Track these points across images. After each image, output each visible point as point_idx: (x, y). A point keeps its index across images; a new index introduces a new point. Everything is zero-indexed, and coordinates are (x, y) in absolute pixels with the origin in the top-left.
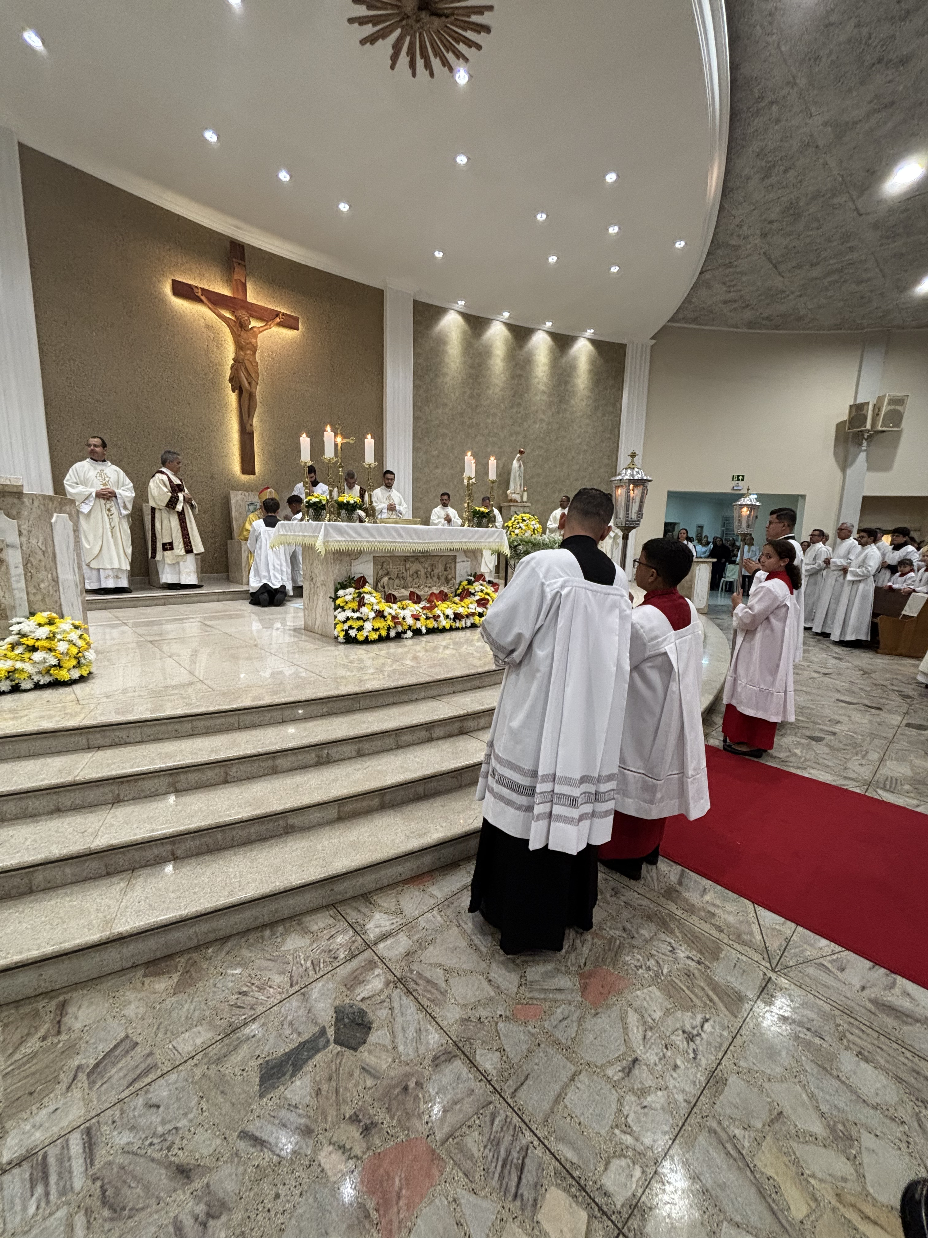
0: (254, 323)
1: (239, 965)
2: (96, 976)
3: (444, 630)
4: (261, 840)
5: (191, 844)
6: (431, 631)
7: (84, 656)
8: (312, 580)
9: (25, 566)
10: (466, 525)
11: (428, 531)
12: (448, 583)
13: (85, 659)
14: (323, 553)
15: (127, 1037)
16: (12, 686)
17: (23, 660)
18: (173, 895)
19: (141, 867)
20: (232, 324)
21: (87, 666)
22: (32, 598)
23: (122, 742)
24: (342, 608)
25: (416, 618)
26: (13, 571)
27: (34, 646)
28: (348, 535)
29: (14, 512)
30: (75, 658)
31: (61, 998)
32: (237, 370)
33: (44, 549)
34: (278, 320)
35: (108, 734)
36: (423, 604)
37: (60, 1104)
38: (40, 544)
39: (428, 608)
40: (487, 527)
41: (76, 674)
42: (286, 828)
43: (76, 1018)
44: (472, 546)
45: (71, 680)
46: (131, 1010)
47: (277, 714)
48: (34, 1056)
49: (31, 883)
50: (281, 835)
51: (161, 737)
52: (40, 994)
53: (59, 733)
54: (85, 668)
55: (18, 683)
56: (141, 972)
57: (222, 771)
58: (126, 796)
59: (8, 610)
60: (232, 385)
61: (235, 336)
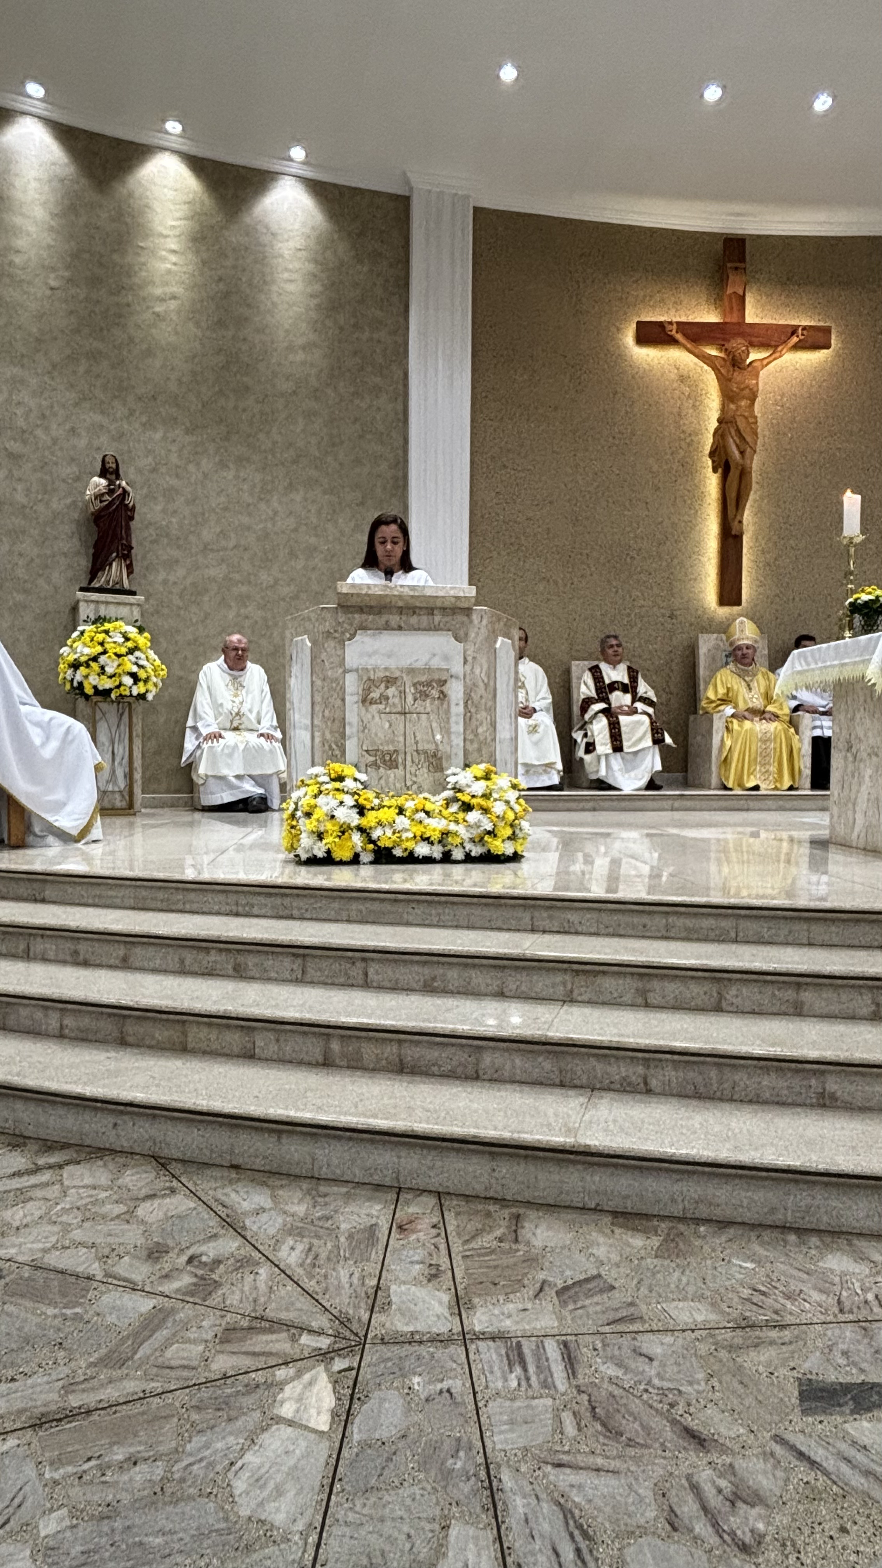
0: (755, 355)
1: (750, 1257)
2: (552, 1203)
4: (777, 1103)
5: (670, 1074)
7: (520, 826)
8: (850, 748)
9: (466, 704)
14: (879, 689)
15: (599, 1276)
16: (444, 853)
17: (457, 822)
18: (651, 1127)
19: (603, 1089)
20: (719, 363)
21: (523, 839)
22: (468, 745)
23: (573, 930)
26: (453, 708)
27: (469, 804)
29: (462, 633)
30: (512, 825)
31: (514, 1210)
32: (723, 436)
33: (486, 681)
34: (794, 340)
35: (557, 913)
37: (529, 1306)
38: (483, 675)
41: (509, 850)
42: (822, 1095)
43: (534, 1234)
45: (504, 855)
46: (601, 1251)
47: (800, 928)
48: (493, 1252)
49: (477, 1064)
50: (812, 1106)
51: (622, 933)
52: (491, 1198)
53: (503, 901)
54: (521, 841)
55: (450, 851)
56: (608, 1219)
57: (714, 989)
58: (581, 995)
59: (443, 760)
60: (713, 462)
61: (724, 381)
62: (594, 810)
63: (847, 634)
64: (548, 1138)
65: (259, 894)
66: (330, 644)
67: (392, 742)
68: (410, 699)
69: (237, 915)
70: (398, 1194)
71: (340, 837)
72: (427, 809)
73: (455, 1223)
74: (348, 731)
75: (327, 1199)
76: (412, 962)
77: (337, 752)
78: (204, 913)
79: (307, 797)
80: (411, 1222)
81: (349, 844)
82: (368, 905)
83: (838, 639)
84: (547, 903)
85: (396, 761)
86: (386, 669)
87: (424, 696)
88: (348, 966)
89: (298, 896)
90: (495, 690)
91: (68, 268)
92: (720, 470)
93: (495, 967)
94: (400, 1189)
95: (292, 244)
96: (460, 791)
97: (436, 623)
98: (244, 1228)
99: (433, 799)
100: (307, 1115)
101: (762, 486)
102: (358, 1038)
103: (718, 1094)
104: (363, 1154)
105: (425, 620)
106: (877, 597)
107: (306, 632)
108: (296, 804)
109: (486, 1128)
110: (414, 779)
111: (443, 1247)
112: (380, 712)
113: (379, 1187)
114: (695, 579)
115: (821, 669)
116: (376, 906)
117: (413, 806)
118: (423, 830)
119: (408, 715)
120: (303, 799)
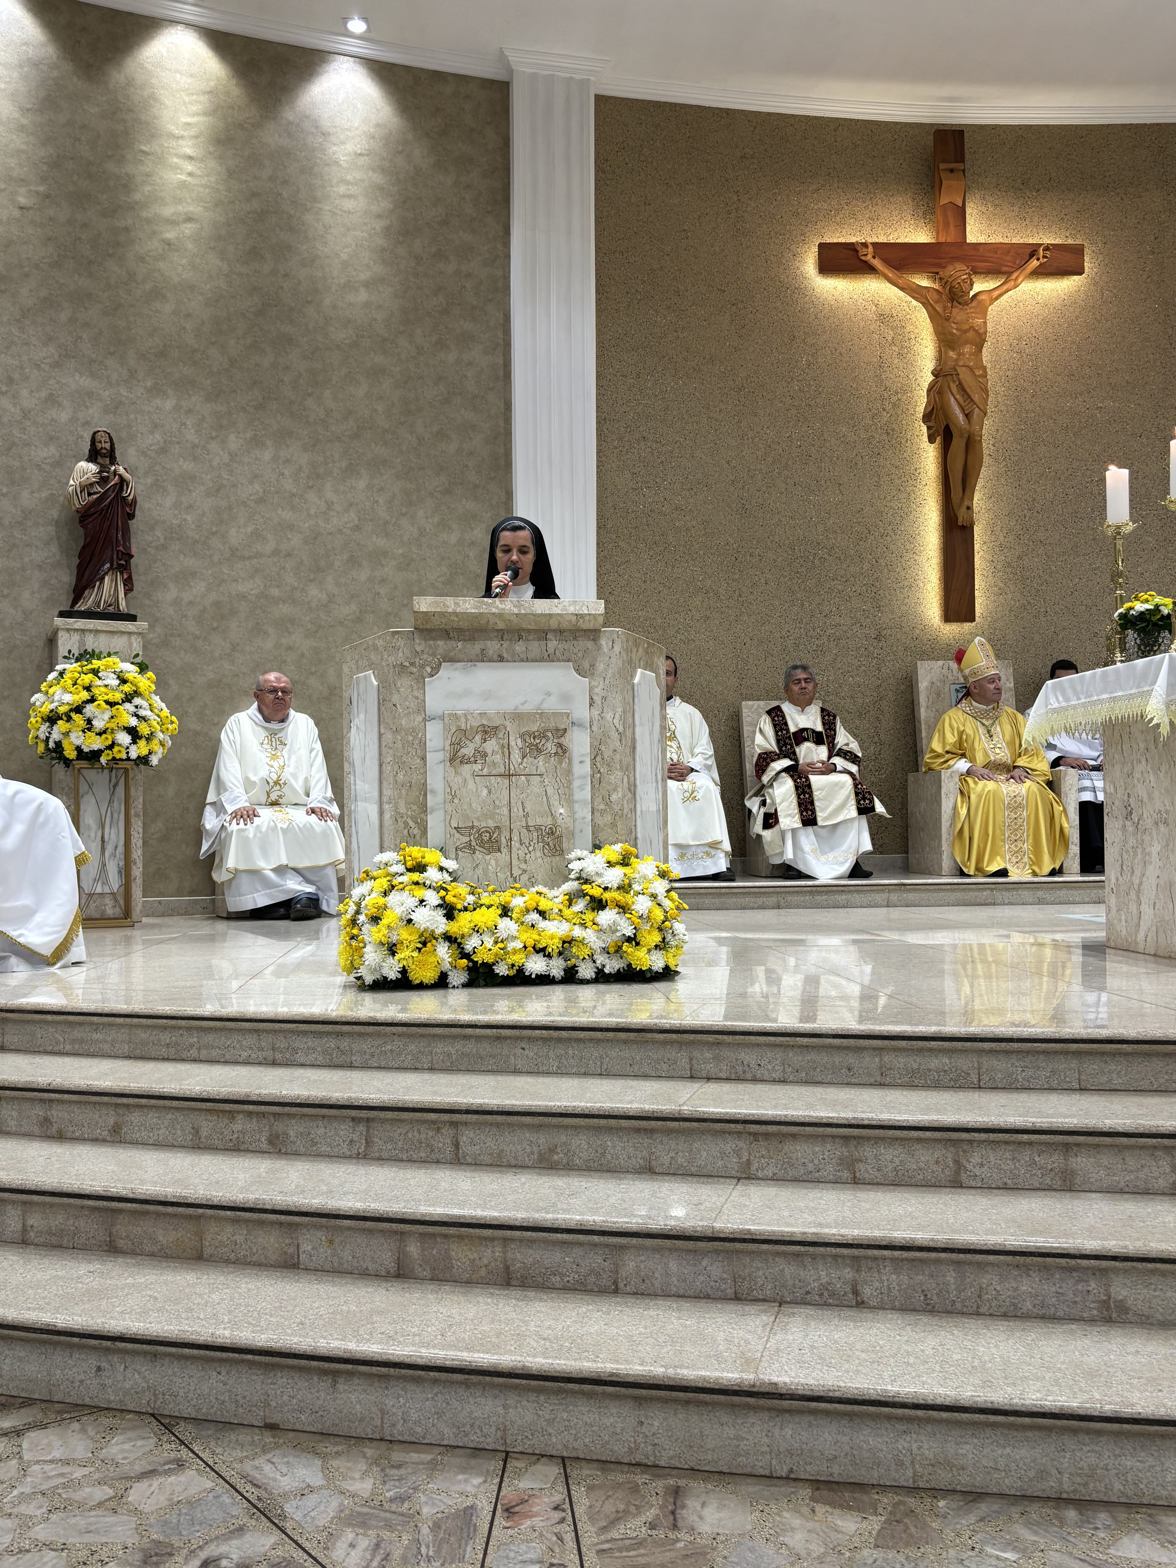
1: (1012, 1545)
2: (725, 1469)
4: (1043, 1317)
5: (889, 1279)
7: (672, 929)
9: (594, 760)
13: (673, 935)
14: (1164, 732)
16: (566, 970)
17: (583, 925)
18: (863, 1355)
19: (795, 1303)
20: (932, 297)
22: (600, 821)
23: (749, 1076)
26: (576, 768)
27: (601, 899)
29: (586, 665)
30: (660, 929)
31: (671, 1481)
32: (940, 393)
33: (621, 729)
34: (1034, 263)
35: (726, 1053)
38: (616, 721)
41: (657, 962)
42: (1105, 1304)
43: (700, 1516)
45: (651, 971)
46: (797, 1540)
47: (1068, 1068)
48: (641, 1543)
49: (617, 1272)
50: (1092, 1321)
51: (819, 1079)
52: (638, 1464)
53: (649, 1035)
54: (673, 950)
55: (575, 966)
56: (806, 1492)
57: (947, 1155)
58: (763, 1170)
59: (564, 839)
60: (929, 428)
61: (939, 320)
62: (778, 907)
63: (1118, 656)
64: (717, 1374)
65: (305, 1033)
66: (405, 683)
67: (492, 816)
68: (516, 756)
69: (274, 1064)
70: (505, 1461)
71: (419, 949)
72: (541, 908)
73: (586, 1502)
74: (431, 801)
75: (402, 1471)
76: (522, 1126)
77: (416, 831)
78: (226, 1062)
79: (374, 895)
80: (523, 1502)
81: (432, 959)
82: (459, 1045)
83: (1106, 665)
84: (711, 1038)
85: (497, 841)
86: (482, 715)
87: (536, 751)
88: (430, 1133)
89: (361, 1035)
90: (634, 740)
91: (44, 179)
92: (938, 439)
93: (638, 1130)
94: (507, 1453)
95: (349, 147)
96: (587, 881)
97: (551, 651)
98: (283, 1516)
99: (550, 894)
100: (373, 1348)
101: (996, 460)
102: (446, 1236)
103: (958, 1306)
104: (455, 1403)
105: (535, 647)
106: (1157, 607)
107: (371, 666)
108: (358, 905)
109: (627, 1361)
110: (523, 866)
111: (569, 1537)
112: (475, 775)
113: (477, 1451)
114: (910, 587)
115: (1084, 705)
116: (470, 1047)
117: (522, 905)
118: (537, 937)
119: (514, 778)
120: (367, 898)
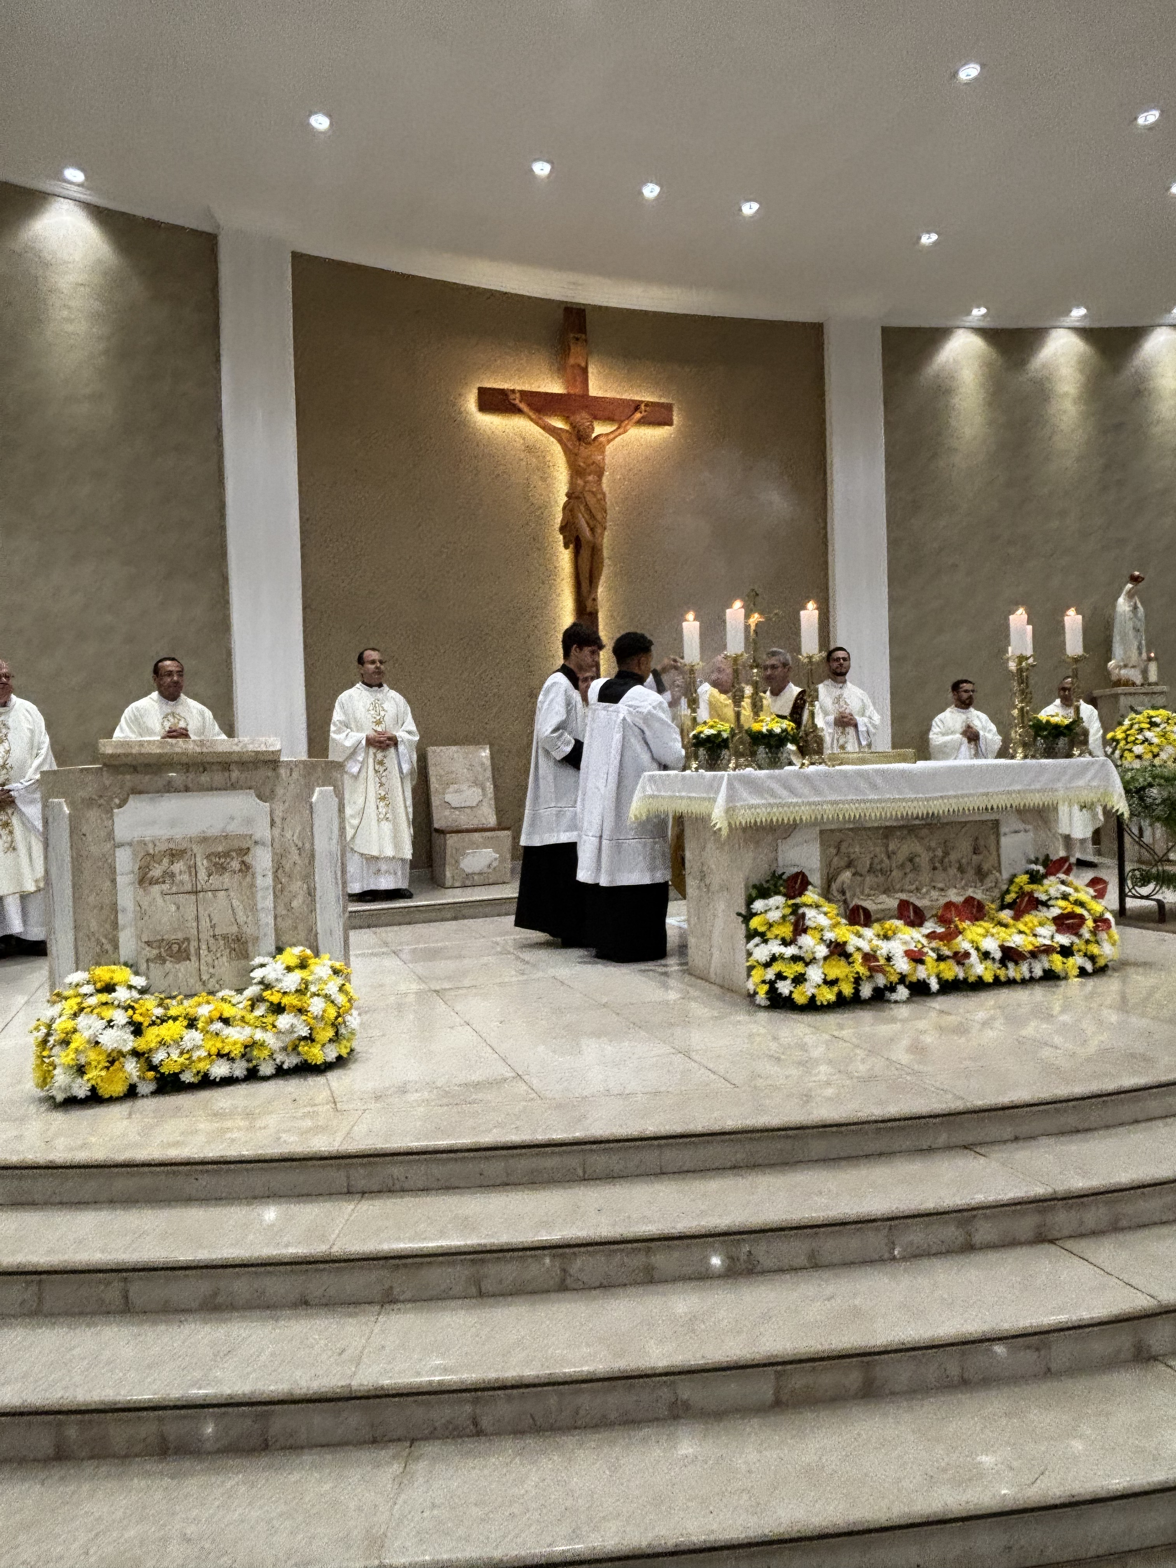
3: (979, 986)
6: (949, 987)
7: (344, 1022)
9: (275, 873)
10: (1020, 755)
11: (934, 774)
12: (982, 881)
13: (346, 1026)
14: (725, 832)
16: (248, 1070)
17: (264, 1028)
19: (425, 1438)
20: (565, 437)
21: (349, 1040)
22: (280, 923)
24: (762, 935)
25: (916, 958)
26: (259, 881)
27: (280, 1003)
28: (773, 794)
29: (266, 791)
30: (333, 1025)
32: (572, 511)
33: (300, 845)
34: (638, 415)
36: (930, 926)
38: (295, 838)
39: (941, 937)
40: (1069, 755)
41: (331, 1054)
42: (674, 1406)
44: (1036, 799)
45: (325, 1063)
50: (664, 1420)
51: (456, 1184)
54: (345, 1042)
55: (257, 1066)
59: (250, 944)
60: (564, 537)
61: (570, 455)
66: (95, 812)
67: (180, 929)
68: (202, 874)
71: (108, 1068)
72: (226, 1015)
74: (121, 919)
77: (107, 949)
79: (64, 1018)
81: (122, 1075)
85: (187, 950)
86: (169, 840)
87: (222, 869)
90: (313, 852)
92: (572, 546)
97: (234, 780)
99: (237, 998)
105: (219, 778)
107: (63, 794)
110: (211, 970)
112: (163, 894)
117: (207, 1015)
118: (219, 1045)
119: (201, 895)
120: (58, 1021)
